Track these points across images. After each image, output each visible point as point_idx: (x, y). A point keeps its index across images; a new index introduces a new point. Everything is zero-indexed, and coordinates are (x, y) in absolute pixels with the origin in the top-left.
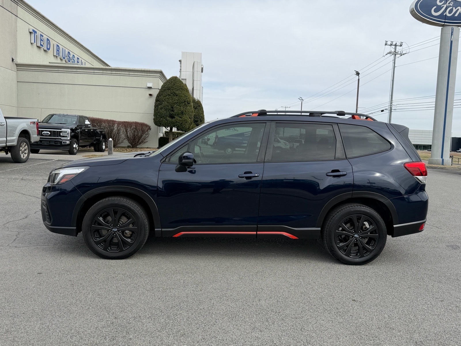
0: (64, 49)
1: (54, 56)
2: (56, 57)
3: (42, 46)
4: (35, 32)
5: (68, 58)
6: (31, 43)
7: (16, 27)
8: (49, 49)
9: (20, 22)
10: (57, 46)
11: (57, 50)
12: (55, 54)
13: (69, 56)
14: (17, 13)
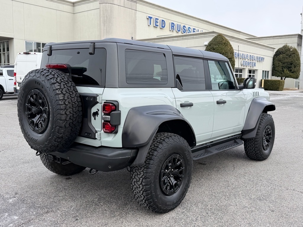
0: (179, 24)
1: (170, 30)
2: (173, 31)
3: (158, 26)
4: (152, 18)
5: (184, 30)
6: (149, 26)
7: (136, 17)
8: (164, 27)
9: (138, 14)
10: (172, 23)
11: (172, 26)
12: (171, 29)
13: (185, 28)
14: (136, 8)
